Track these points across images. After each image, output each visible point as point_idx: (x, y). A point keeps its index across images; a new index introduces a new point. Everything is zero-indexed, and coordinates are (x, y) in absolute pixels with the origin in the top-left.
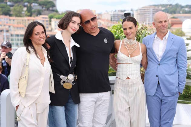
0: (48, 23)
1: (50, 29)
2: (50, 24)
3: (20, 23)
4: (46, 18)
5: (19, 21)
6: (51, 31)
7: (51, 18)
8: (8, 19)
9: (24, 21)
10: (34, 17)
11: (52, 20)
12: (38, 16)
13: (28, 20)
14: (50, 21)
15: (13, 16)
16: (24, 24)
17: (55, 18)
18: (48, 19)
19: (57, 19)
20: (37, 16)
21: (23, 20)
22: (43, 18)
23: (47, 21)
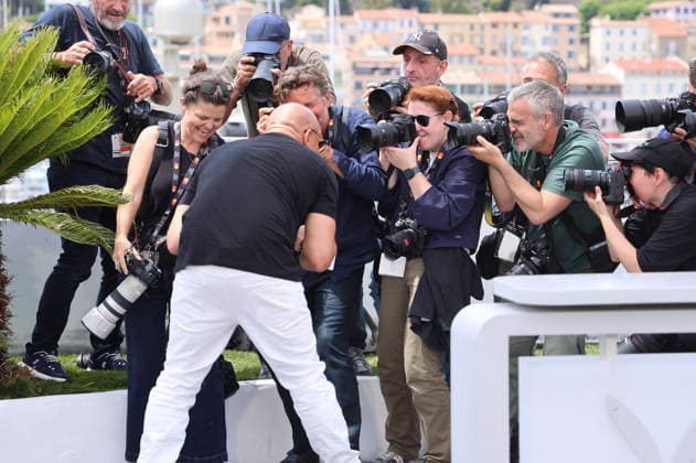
0: (576, 35)
1: (582, 62)
2: (585, 41)
3: (462, 40)
4: (567, 15)
5: (458, 29)
6: (586, 69)
7: (589, 14)
8: (415, 23)
9: (477, 29)
10: (518, 11)
11: (595, 22)
12: (537, 7)
13: (495, 25)
14: (587, 28)
15: (435, 12)
16: (477, 40)
17: (604, 15)
18: (576, 21)
19: (613, 18)
20: (531, 7)
21: (472, 28)
22: (556, 15)
23: (571, 28)
